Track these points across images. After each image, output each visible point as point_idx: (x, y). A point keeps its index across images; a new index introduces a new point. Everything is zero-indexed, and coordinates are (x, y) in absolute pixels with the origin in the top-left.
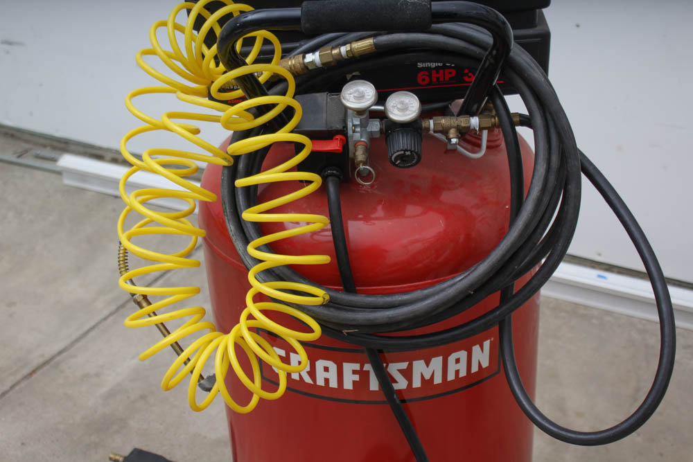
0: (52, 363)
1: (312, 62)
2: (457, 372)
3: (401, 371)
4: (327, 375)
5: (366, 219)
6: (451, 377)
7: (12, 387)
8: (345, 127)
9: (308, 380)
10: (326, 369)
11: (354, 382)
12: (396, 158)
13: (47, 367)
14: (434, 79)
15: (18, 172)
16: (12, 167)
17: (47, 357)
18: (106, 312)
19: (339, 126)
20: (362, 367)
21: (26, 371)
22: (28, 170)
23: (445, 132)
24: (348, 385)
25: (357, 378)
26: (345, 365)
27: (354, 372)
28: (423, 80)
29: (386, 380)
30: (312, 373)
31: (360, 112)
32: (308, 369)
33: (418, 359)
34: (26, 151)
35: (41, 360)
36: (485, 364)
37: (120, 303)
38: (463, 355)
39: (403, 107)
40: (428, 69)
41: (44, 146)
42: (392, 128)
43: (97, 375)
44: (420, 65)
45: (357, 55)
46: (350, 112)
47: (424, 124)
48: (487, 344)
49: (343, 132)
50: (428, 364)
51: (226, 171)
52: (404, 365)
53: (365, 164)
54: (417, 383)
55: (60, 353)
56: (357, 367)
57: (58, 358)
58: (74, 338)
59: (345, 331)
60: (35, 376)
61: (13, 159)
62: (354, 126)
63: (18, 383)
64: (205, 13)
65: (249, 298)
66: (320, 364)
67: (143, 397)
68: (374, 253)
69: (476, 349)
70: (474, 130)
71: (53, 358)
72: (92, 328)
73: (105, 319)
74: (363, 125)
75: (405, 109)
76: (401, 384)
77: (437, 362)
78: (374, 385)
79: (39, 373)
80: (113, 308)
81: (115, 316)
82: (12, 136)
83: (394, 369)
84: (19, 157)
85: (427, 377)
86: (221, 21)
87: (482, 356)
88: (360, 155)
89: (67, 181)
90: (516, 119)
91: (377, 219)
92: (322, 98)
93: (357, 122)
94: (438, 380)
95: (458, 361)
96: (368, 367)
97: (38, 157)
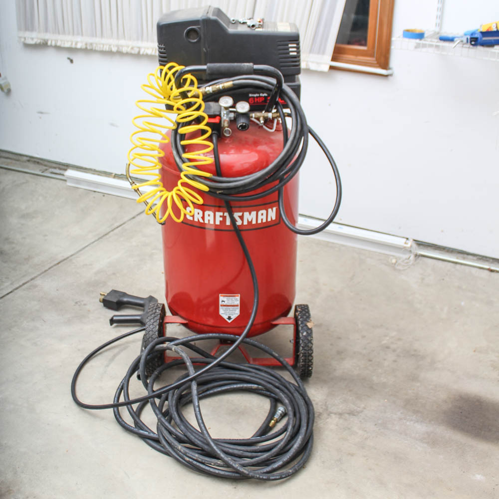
0: (68, 260)
1: (209, 91)
2: (262, 219)
3: (240, 217)
4: (209, 218)
5: (227, 153)
6: (259, 221)
7: (49, 268)
8: (220, 114)
9: (201, 221)
10: (209, 215)
11: (220, 221)
12: (240, 126)
13: (66, 261)
14: (256, 101)
15: (43, 179)
16: (39, 177)
17: (65, 257)
18: (93, 240)
19: (218, 113)
20: (223, 214)
21: (56, 262)
22: (49, 179)
23: (258, 119)
24: (218, 223)
25: (221, 219)
26: (217, 213)
27: (221, 216)
28: (252, 101)
29: (233, 221)
30: (203, 218)
31: (226, 108)
32: (202, 216)
33: (246, 211)
34: (46, 170)
35: (63, 258)
36: (274, 218)
37: (100, 236)
38: (264, 212)
39: (243, 107)
40: (253, 97)
41: (55, 168)
42: (238, 115)
43: (91, 265)
44: (250, 95)
45: (226, 88)
46: (223, 108)
47: (251, 115)
48: (274, 209)
49: (220, 115)
50: (250, 214)
51: (173, 132)
52: (240, 214)
53: (228, 127)
54: (245, 223)
55: (72, 256)
56: (221, 214)
57: (70, 258)
58: (78, 250)
59: (218, 192)
60: (60, 265)
61: (40, 173)
62: (224, 114)
63: (52, 267)
64: (168, 71)
65: (179, 183)
66: (207, 213)
67: (114, 274)
68: (230, 167)
69: (270, 210)
70: (270, 119)
71: (68, 258)
72: (87, 246)
73: (93, 243)
74: (227, 114)
75: (243, 108)
76: (239, 223)
77: (254, 213)
78: (228, 223)
79: (62, 263)
80: (97, 238)
81: (98, 242)
82: (38, 163)
83: (237, 215)
84: (43, 172)
85: (250, 220)
86: (174, 74)
87: (272, 214)
88: (226, 124)
89: (69, 184)
90: (286, 114)
91: (232, 154)
92: (212, 104)
93: (225, 112)
94: (254, 222)
95: (262, 214)
96: (226, 214)
97: (52, 173)
